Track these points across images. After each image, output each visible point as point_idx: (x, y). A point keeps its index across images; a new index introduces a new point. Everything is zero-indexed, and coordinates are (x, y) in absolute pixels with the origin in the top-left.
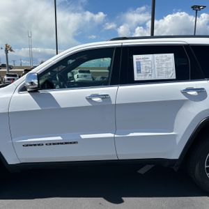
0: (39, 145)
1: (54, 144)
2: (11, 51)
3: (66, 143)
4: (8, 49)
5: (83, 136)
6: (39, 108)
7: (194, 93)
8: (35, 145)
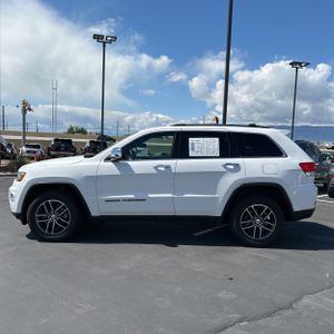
2: (30, 109)
4: (26, 108)
5: (151, 196)
7: (232, 167)
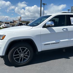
0: (49, 44)
1: (53, 44)
3: (56, 43)
5: (61, 41)
6: (50, 33)
8: (48, 44)
